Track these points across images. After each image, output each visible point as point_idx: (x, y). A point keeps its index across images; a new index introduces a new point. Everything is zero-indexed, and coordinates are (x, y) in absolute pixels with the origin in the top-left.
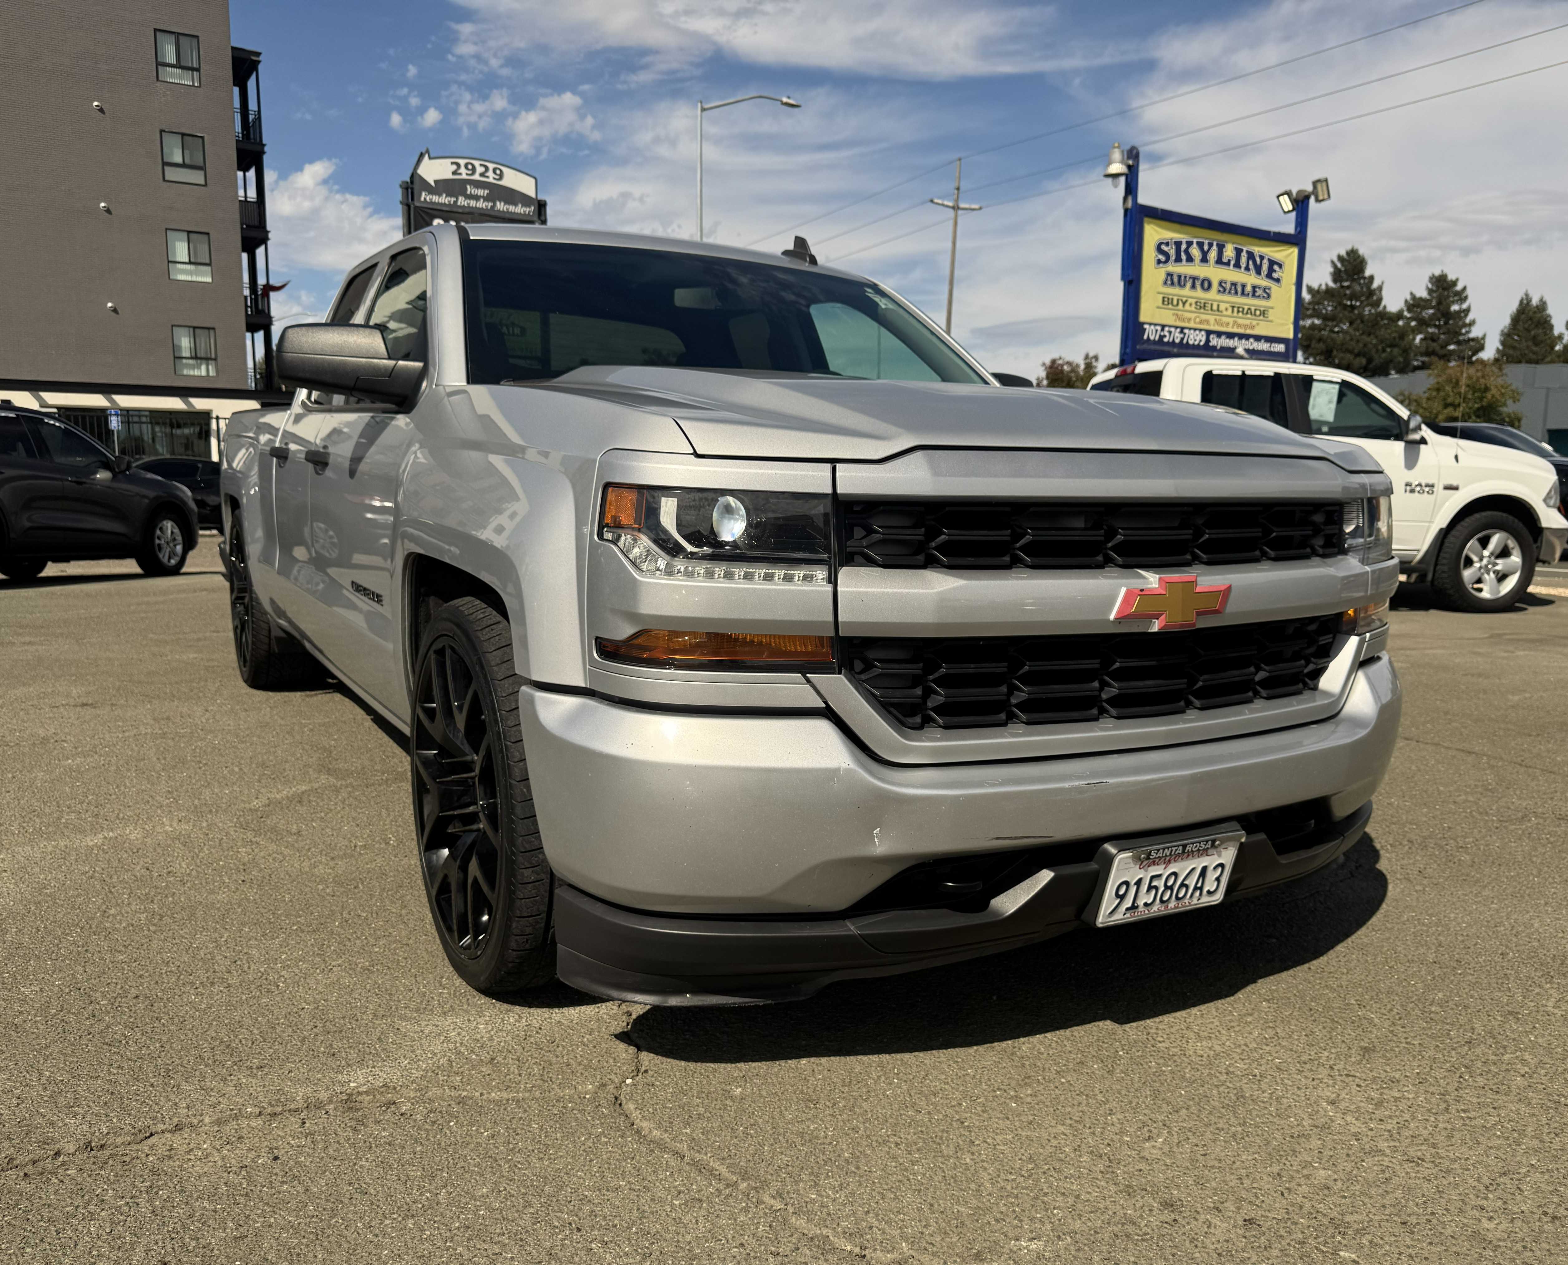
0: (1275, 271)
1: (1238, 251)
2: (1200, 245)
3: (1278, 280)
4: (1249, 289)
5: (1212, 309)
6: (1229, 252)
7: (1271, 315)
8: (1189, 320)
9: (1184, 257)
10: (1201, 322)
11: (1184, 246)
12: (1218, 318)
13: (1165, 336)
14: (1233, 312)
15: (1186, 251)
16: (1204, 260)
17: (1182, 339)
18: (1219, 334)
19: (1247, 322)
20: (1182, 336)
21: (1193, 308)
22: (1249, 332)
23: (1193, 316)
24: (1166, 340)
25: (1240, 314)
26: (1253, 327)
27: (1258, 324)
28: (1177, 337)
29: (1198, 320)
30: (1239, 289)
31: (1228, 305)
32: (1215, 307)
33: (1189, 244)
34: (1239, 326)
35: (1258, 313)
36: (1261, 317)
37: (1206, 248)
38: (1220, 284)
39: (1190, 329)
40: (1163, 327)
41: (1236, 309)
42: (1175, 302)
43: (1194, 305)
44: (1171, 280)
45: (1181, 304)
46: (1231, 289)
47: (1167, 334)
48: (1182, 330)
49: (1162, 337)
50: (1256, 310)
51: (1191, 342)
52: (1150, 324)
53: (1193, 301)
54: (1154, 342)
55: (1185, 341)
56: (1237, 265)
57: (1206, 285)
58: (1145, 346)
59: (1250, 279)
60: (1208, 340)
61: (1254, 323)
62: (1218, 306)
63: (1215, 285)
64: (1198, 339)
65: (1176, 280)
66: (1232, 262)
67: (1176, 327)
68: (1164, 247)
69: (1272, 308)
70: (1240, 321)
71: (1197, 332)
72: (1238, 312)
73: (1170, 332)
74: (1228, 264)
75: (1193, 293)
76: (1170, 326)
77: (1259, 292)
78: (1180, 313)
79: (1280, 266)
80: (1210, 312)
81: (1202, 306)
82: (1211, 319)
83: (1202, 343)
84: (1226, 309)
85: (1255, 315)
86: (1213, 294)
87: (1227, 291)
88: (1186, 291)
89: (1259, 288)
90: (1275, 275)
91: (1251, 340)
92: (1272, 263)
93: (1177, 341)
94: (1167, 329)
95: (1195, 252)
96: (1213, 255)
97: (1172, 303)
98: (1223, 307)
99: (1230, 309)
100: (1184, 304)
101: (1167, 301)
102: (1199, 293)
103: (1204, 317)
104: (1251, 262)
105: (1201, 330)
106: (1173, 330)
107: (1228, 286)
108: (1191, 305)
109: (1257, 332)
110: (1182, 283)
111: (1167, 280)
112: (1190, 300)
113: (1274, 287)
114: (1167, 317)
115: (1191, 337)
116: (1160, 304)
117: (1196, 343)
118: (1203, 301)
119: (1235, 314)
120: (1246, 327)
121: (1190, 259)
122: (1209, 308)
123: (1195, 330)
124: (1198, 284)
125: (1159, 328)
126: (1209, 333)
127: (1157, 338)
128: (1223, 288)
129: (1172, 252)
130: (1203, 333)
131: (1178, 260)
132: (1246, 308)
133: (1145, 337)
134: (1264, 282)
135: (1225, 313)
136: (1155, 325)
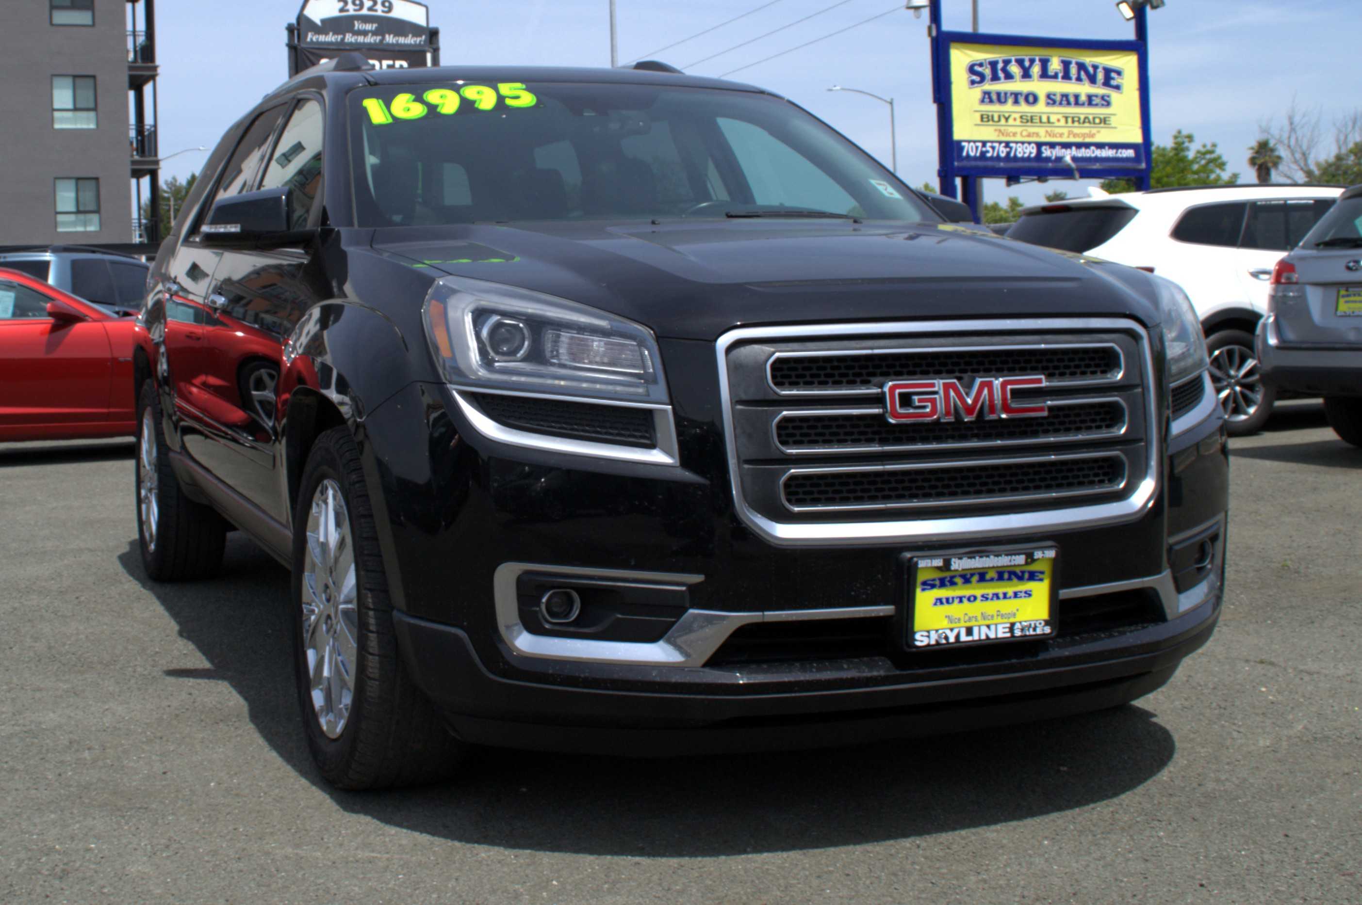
0: (1113, 79)
1: (1066, 64)
2: (1020, 62)
3: (1118, 88)
4: (1083, 98)
5: (1041, 122)
6: (1055, 65)
7: (1113, 121)
8: (1015, 134)
9: (1001, 75)
10: (1029, 135)
11: (1000, 66)
12: (1049, 129)
13: (987, 152)
14: (1067, 122)
15: (1004, 70)
16: (1026, 75)
17: (1008, 153)
18: (1052, 145)
19: (1086, 131)
20: (1008, 149)
21: (1018, 122)
22: (1088, 140)
23: (1018, 130)
24: (989, 155)
25: (1076, 124)
26: (1093, 136)
27: (1099, 132)
28: (1003, 152)
29: (1025, 133)
30: (1072, 100)
31: (1060, 116)
32: (1044, 119)
33: (1007, 62)
34: (1075, 135)
35: (1097, 121)
36: (1102, 125)
37: (1027, 64)
38: (1048, 96)
39: (1017, 143)
40: (984, 143)
41: (1070, 120)
42: (996, 119)
43: (1018, 120)
44: (987, 97)
45: (1003, 121)
46: (1062, 100)
47: (990, 150)
48: (1007, 144)
49: (983, 154)
50: (1094, 118)
51: (1019, 155)
52: (969, 142)
53: (1017, 116)
54: (975, 158)
55: (1012, 154)
56: (1066, 76)
57: (1031, 99)
58: (965, 163)
59: (1084, 89)
60: (1039, 152)
61: (1094, 131)
62: (1048, 118)
63: (1042, 99)
64: (1028, 151)
65: (994, 97)
66: (1060, 75)
67: (1000, 143)
68: (977, 68)
69: (1114, 115)
70: (1076, 131)
71: (1026, 145)
72: (1073, 122)
73: (993, 148)
74: (1055, 76)
75: (1016, 108)
76: (992, 142)
77: (1096, 101)
78: (1002, 128)
79: (1119, 73)
80: (1039, 124)
81: (1028, 120)
82: (1042, 131)
83: (1033, 155)
84: (1059, 120)
85: (1094, 123)
86: (1041, 107)
87: (1058, 103)
88: (1009, 107)
89: (1096, 96)
90: (1113, 83)
91: (1093, 148)
92: (1108, 71)
93: (1003, 155)
94: (989, 145)
95: (1014, 69)
96: (1036, 70)
97: (993, 120)
98: (1053, 118)
99: (1063, 121)
100: (1007, 119)
101: (985, 119)
102: (1024, 108)
103: (1032, 130)
104: (1082, 73)
105: (1029, 143)
106: (996, 145)
107: (1058, 98)
108: (1015, 119)
109: (1099, 139)
110: (1003, 99)
111: (984, 98)
112: (1014, 115)
113: (1114, 96)
114: (988, 133)
115: (1019, 150)
116: (978, 121)
117: (1026, 155)
118: (1029, 115)
119: (1070, 124)
120: (1084, 135)
121: (1009, 76)
122: (1038, 121)
123: (1023, 143)
124: (1021, 100)
125: (980, 145)
126: (1039, 145)
127: (978, 154)
128: (1051, 99)
129: (987, 71)
130: (1033, 145)
131: (995, 78)
132: (1082, 117)
133: (964, 154)
134: (1099, 90)
135: (1057, 124)
136: (974, 142)
